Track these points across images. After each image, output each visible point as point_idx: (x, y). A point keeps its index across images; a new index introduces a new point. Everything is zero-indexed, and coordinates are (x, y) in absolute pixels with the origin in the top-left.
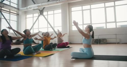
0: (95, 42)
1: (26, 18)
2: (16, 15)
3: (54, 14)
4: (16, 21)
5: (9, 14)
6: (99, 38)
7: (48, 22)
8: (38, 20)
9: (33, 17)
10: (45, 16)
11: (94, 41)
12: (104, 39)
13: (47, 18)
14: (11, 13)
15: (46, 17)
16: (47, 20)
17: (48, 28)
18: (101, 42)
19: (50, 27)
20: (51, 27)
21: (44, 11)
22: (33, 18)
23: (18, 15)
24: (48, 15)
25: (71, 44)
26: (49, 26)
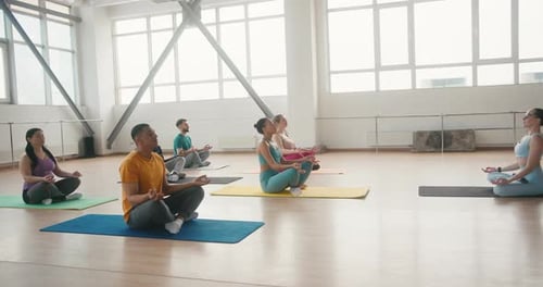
0: (428, 143)
1: (114, 36)
2: (67, 20)
3: (247, 20)
4: (73, 52)
5: (40, 17)
6: (446, 128)
7: (222, 55)
8: (172, 52)
9: (149, 32)
10: (209, 28)
11: (425, 138)
12: (463, 133)
13: (214, 35)
14: (48, 16)
15: (212, 30)
16: (215, 44)
17: (221, 81)
18: (451, 143)
19: (233, 76)
20: (239, 77)
21: (202, 6)
22: (149, 38)
23: (76, 20)
24: (218, 23)
25: (325, 150)
26: (228, 73)
